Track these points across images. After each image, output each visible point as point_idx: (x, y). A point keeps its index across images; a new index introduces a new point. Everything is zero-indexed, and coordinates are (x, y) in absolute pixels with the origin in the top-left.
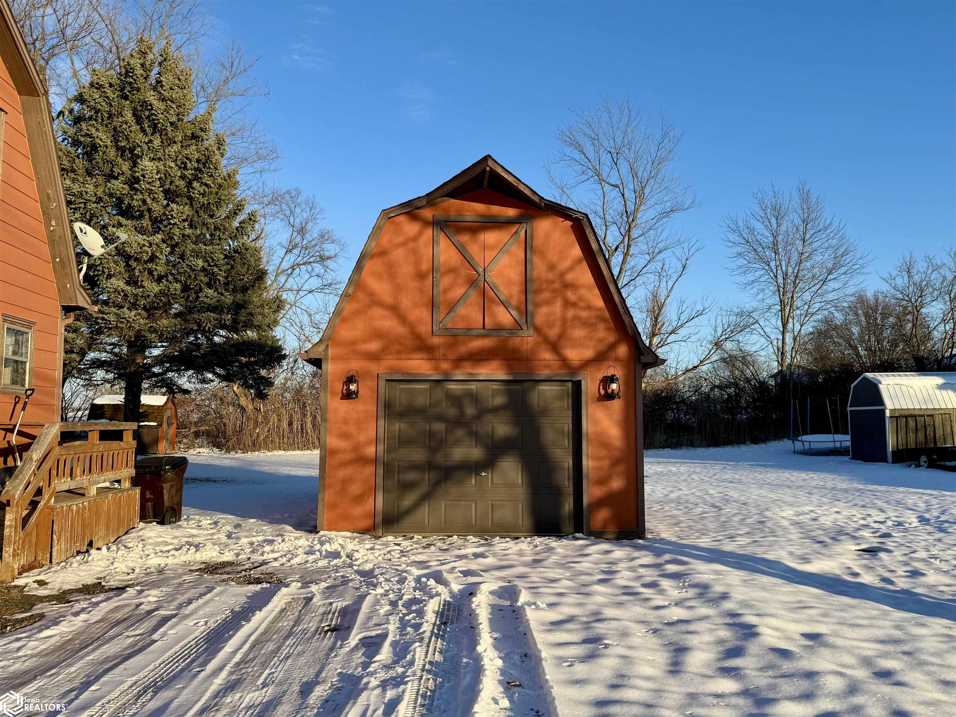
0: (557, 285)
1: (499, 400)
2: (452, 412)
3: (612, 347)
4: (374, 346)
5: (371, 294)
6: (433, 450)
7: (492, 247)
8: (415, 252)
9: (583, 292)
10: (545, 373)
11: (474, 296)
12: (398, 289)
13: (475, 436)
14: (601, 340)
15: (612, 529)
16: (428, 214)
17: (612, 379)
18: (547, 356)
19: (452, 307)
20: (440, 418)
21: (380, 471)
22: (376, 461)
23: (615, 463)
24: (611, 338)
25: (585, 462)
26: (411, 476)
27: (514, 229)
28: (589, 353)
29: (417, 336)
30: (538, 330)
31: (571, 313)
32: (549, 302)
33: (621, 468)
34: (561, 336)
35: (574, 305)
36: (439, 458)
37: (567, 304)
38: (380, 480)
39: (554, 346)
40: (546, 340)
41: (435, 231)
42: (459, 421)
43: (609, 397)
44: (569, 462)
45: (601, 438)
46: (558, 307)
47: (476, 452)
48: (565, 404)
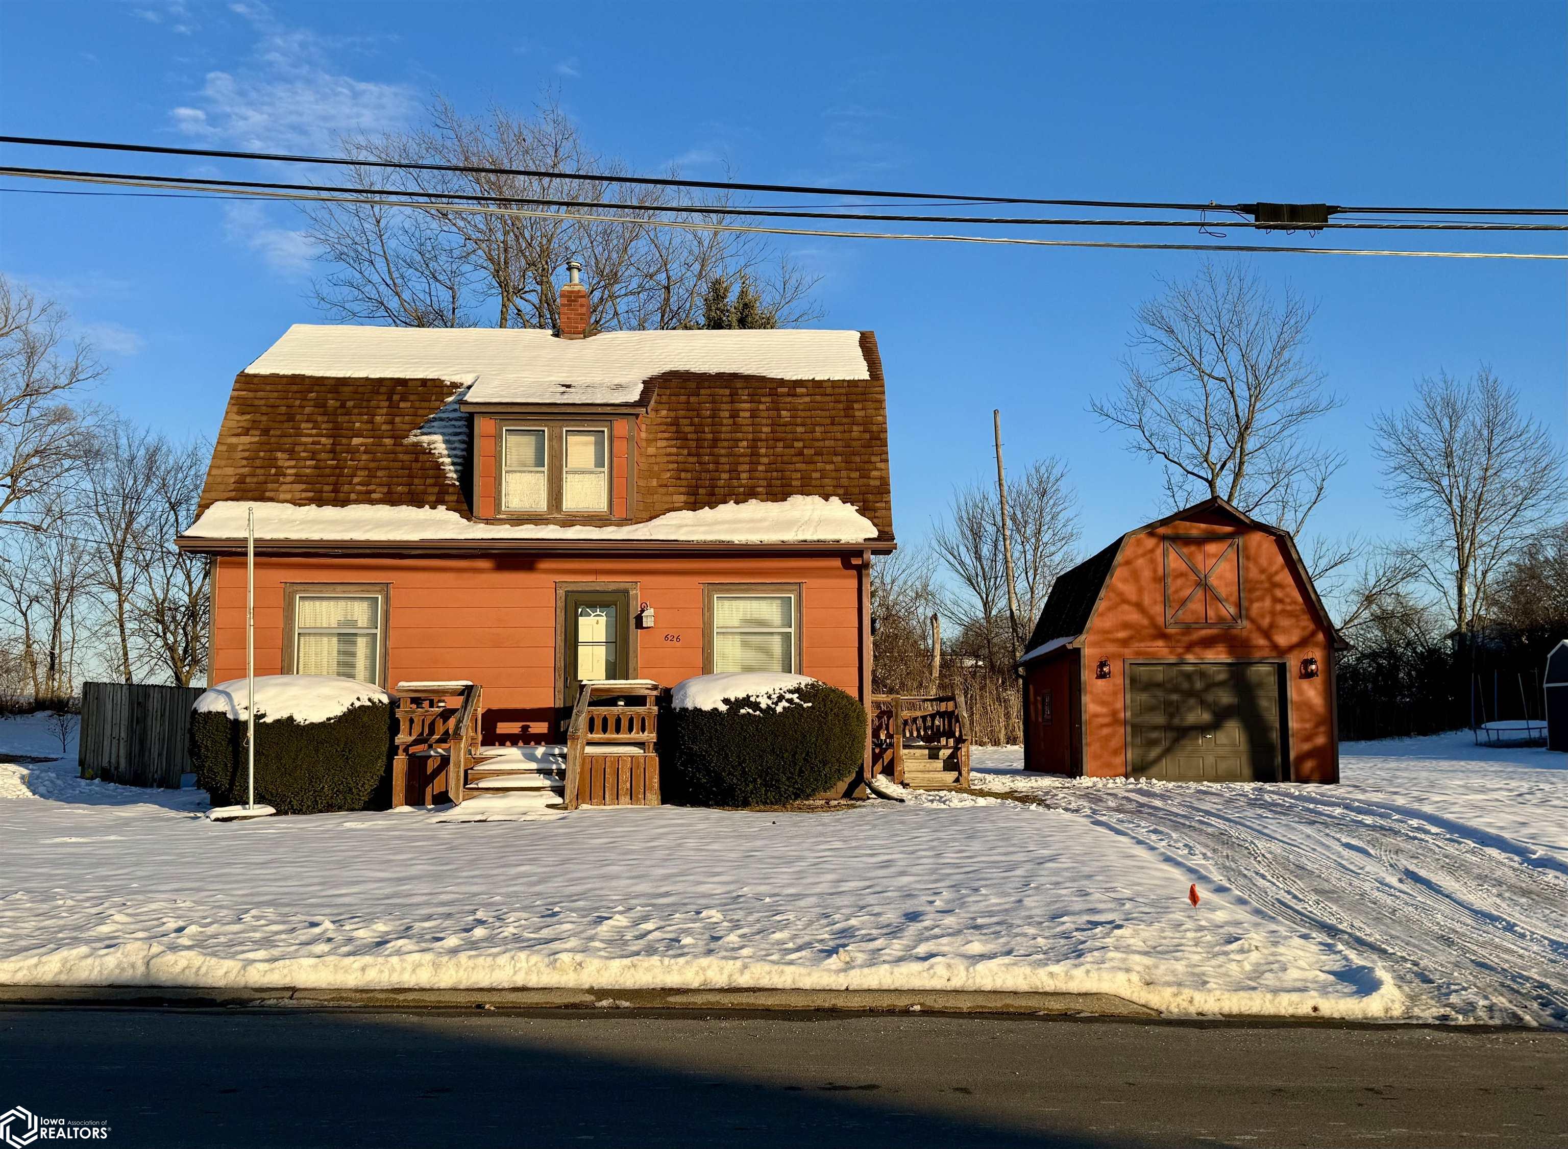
0: (1267, 585)
1: (1222, 677)
2: (1185, 686)
3: (1313, 634)
4: (1122, 635)
5: (1120, 594)
6: (1172, 716)
7: (1214, 556)
8: (1153, 561)
9: (1288, 590)
10: (1258, 655)
11: (1200, 593)
12: (1140, 590)
13: (1203, 703)
14: (1304, 628)
15: (1316, 776)
16: (1161, 530)
17: (1312, 661)
18: (1262, 642)
19: (1183, 603)
20: (1176, 690)
21: (1129, 729)
22: (1125, 722)
23: (1317, 725)
24: (1311, 626)
25: (1290, 724)
26: (1154, 735)
27: (1230, 541)
28: (1295, 639)
29: (1154, 625)
30: (1252, 621)
31: (1279, 607)
32: (1261, 599)
33: (1322, 729)
34: (1272, 626)
35: (1281, 601)
36: (1176, 721)
37: (1276, 600)
38: (1129, 739)
39: (1267, 634)
40: (1259, 629)
41: (1167, 544)
42: (1191, 693)
43: (1309, 675)
44: (1277, 725)
45: (1306, 705)
46: (1267, 603)
47: (1206, 717)
48: (1273, 680)
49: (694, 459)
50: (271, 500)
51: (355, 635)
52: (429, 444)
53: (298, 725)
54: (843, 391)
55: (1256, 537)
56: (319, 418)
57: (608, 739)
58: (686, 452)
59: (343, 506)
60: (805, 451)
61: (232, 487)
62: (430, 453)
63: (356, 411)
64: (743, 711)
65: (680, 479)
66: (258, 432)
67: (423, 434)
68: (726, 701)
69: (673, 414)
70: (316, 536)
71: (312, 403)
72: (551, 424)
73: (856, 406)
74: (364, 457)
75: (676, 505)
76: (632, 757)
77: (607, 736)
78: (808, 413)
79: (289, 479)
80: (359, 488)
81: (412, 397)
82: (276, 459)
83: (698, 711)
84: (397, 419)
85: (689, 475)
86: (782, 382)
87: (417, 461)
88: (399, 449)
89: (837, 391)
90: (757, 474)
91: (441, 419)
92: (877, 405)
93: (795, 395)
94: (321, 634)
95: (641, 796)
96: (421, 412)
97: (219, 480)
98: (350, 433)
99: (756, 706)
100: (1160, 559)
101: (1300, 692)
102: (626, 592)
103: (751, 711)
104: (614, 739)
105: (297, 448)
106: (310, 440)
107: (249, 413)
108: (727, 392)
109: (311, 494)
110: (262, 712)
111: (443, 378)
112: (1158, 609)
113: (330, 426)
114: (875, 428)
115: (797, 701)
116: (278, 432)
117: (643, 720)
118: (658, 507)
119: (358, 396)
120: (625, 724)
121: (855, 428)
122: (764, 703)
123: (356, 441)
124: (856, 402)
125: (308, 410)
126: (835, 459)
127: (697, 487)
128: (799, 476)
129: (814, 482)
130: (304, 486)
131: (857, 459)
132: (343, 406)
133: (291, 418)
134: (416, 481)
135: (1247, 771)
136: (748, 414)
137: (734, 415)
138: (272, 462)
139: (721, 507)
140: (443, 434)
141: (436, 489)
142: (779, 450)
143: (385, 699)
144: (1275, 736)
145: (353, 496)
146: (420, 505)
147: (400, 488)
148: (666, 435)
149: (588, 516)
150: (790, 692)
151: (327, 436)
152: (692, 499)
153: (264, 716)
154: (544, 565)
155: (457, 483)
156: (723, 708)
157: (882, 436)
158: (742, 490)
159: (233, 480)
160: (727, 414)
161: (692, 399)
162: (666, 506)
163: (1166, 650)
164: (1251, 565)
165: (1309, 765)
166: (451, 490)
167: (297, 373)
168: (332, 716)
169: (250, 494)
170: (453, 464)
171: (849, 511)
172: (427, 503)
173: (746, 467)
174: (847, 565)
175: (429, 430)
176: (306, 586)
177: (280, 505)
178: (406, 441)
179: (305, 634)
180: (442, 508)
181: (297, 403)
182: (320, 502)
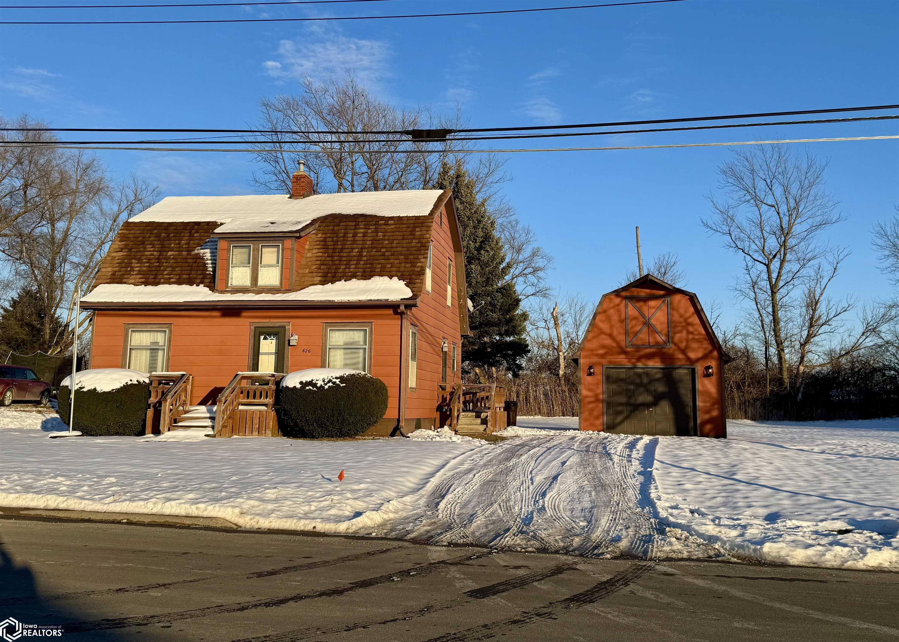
0: (684, 324)
1: (659, 376)
2: (638, 381)
3: (711, 352)
4: (601, 352)
5: (600, 329)
6: (630, 397)
7: (654, 307)
8: (619, 311)
9: (696, 327)
10: (679, 364)
11: (645, 329)
12: (612, 327)
13: (648, 391)
14: (705, 349)
15: (712, 433)
16: (624, 294)
18: (681, 356)
19: (636, 334)
20: (632, 383)
21: (605, 405)
22: (603, 401)
23: (713, 404)
24: (710, 347)
25: (698, 403)
26: (620, 408)
27: (663, 299)
28: (700, 354)
29: (620, 347)
30: (675, 344)
31: (691, 337)
32: (680, 332)
33: (716, 406)
35: (692, 333)
36: (632, 401)
37: (689, 333)
38: (605, 410)
39: (683, 352)
40: (679, 349)
41: (627, 301)
42: (640, 385)
43: (708, 375)
44: (691, 404)
45: (707, 393)
46: (684, 334)
47: (649, 399)
48: (689, 378)
49: (330, 259)
50: (125, 283)
51: (158, 349)
52: (203, 254)
53: (98, 392)
54: (412, 222)
55: (678, 297)
56: (156, 243)
57: (249, 402)
58: (326, 255)
59: (156, 286)
60: (386, 254)
61: (109, 277)
62: (203, 258)
63: (173, 238)
64: (307, 388)
65: (320, 269)
66: (127, 250)
67: (202, 249)
68: (301, 383)
69: (324, 236)
70: (136, 301)
71: (154, 235)
72: (254, 242)
73: (417, 229)
74: (172, 261)
75: (315, 282)
76: (260, 411)
77: (249, 400)
78: (392, 234)
79: (135, 273)
80: (166, 276)
81: (201, 231)
82: (132, 263)
83: (287, 387)
84: (192, 242)
85: (325, 267)
86: (383, 218)
87: (195, 262)
88: (189, 257)
89: (409, 222)
90: (359, 266)
91: (212, 242)
92: (428, 229)
93: (387, 225)
94: (142, 349)
95: (263, 432)
96: (203, 238)
97: (104, 274)
98: (168, 249)
99: (315, 385)
100: (623, 310)
101: (703, 385)
102: (284, 327)
103: (311, 388)
104: (252, 402)
105: (143, 257)
106: (149, 253)
107: (124, 241)
108: (354, 224)
109: (143, 280)
110: (83, 386)
111: (217, 221)
112: (621, 338)
113: (160, 246)
114: (424, 241)
115: (338, 383)
116: (136, 250)
117: (267, 392)
118: (306, 283)
119: (176, 231)
120: (258, 394)
121: (414, 241)
122: (319, 384)
123: (170, 253)
124: (417, 227)
125: (151, 239)
126: (400, 257)
127: (328, 273)
128: (380, 266)
129: (387, 270)
130: (141, 276)
131: (411, 257)
132: (168, 236)
133: (143, 243)
134: (193, 272)
135: (673, 430)
136: (361, 235)
137: (355, 235)
138: (129, 264)
139: (337, 283)
140: (211, 249)
141: (201, 277)
142: (373, 253)
143: (147, 381)
144: (689, 410)
145: (162, 281)
146: (191, 285)
147: (184, 276)
148: (318, 247)
149: (270, 289)
150: (337, 378)
151: (157, 251)
152: (324, 279)
153: (83, 388)
154: (244, 314)
155: (212, 273)
156: (298, 386)
157: (427, 244)
158: (350, 274)
159: (110, 274)
160: (351, 235)
161: (336, 228)
162: (310, 283)
163: (626, 360)
164: (675, 313)
165: (708, 427)
166: (208, 276)
168: (115, 388)
169: (116, 281)
170: (211, 263)
171: (402, 284)
172: (195, 283)
173: (355, 262)
174: (396, 313)
175: (205, 247)
176: (134, 325)
177: (128, 285)
178: (193, 253)
179: (133, 349)
180: (202, 286)
181: (148, 235)
182: (146, 284)
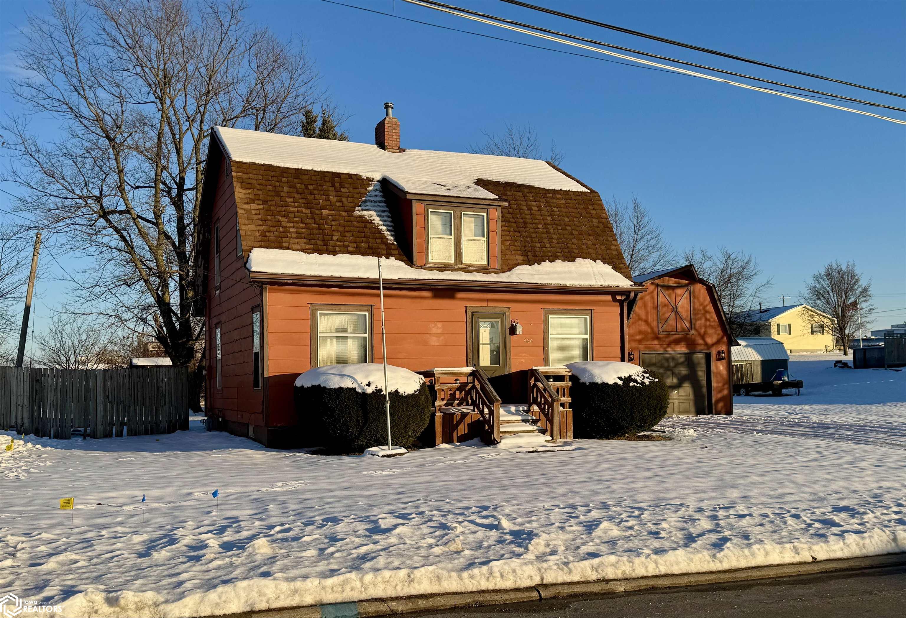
0: (702, 312)
2: (666, 365)
3: (722, 338)
4: (638, 337)
5: (638, 315)
7: (679, 296)
8: (653, 298)
10: (698, 348)
11: (673, 316)
12: (647, 313)
13: (673, 374)
14: (718, 334)
15: (723, 411)
16: (657, 282)
17: (722, 352)
18: (701, 341)
19: (666, 320)
20: (662, 367)
23: (724, 385)
24: (721, 334)
25: (712, 384)
27: (687, 288)
28: (714, 340)
29: (653, 332)
30: (696, 330)
31: (708, 323)
32: (700, 319)
33: (726, 386)
34: (705, 333)
35: (709, 320)
37: (707, 320)
39: (703, 337)
40: (699, 334)
41: (659, 288)
42: (668, 369)
43: (719, 359)
44: (705, 385)
46: (703, 321)
47: (675, 381)
48: (703, 362)
49: (518, 234)
51: (347, 337)
52: (369, 217)
54: (579, 198)
55: (699, 286)
56: (296, 195)
58: (512, 229)
59: (334, 255)
60: (574, 232)
61: (259, 238)
62: (371, 223)
63: (316, 192)
64: (630, 384)
65: (515, 246)
66: (260, 202)
67: (363, 210)
68: (620, 378)
71: (286, 185)
72: (456, 209)
73: (590, 207)
74: (334, 223)
75: (520, 261)
78: (567, 210)
79: (293, 235)
80: (339, 243)
81: (347, 185)
82: (279, 221)
83: (605, 384)
84: (344, 199)
85: (519, 244)
86: (546, 190)
87: (366, 227)
88: (353, 219)
89: (576, 197)
90: (554, 245)
92: (601, 207)
93: (556, 198)
94: (328, 337)
95: (565, 434)
96: (355, 195)
98: (319, 207)
100: (656, 296)
102: (504, 313)
103: (634, 384)
105: (290, 215)
106: (296, 209)
107: (250, 189)
109: (312, 246)
111: (361, 174)
112: (655, 324)
113: (304, 201)
114: (604, 221)
115: (650, 378)
116: (273, 203)
117: (564, 389)
118: (512, 263)
119: (314, 182)
121: (594, 220)
122: (639, 379)
123: (324, 212)
124: (589, 205)
125: (286, 189)
126: (590, 238)
127: (526, 251)
128: (575, 247)
129: (585, 251)
130: (305, 241)
131: (601, 238)
132: (307, 188)
133: (277, 194)
134: (371, 240)
135: (693, 409)
136: (536, 208)
137: (529, 209)
139: (543, 263)
140: (375, 211)
141: (384, 246)
142: (560, 231)
144: (705, 390)
145: (337, 249)
146: (379, 256)
147: (363, 244)
149: (477, 268)
150: (643, 373)
151: (305, 208)
152: (526, 258)
154: (460, 295)
155: (395, 243)
158: (549, 254)
159: (258, 234)
160: (525, 208)
162: (516, 262)
163: (659, 346)
164: (696, 301)
165: (721, 405)
166: (393, 247)
167: (267, 163)
169: (272, 244)
170: (388, 230)
171: (608, 269)
172: (383, 255)
173: (547, 240)
174: (613, 299)
175: (366, 208)
176: (323, 306)
178: (354, 214)
179: (322, 337)
180: (392, 258)
181: (277, 183)
